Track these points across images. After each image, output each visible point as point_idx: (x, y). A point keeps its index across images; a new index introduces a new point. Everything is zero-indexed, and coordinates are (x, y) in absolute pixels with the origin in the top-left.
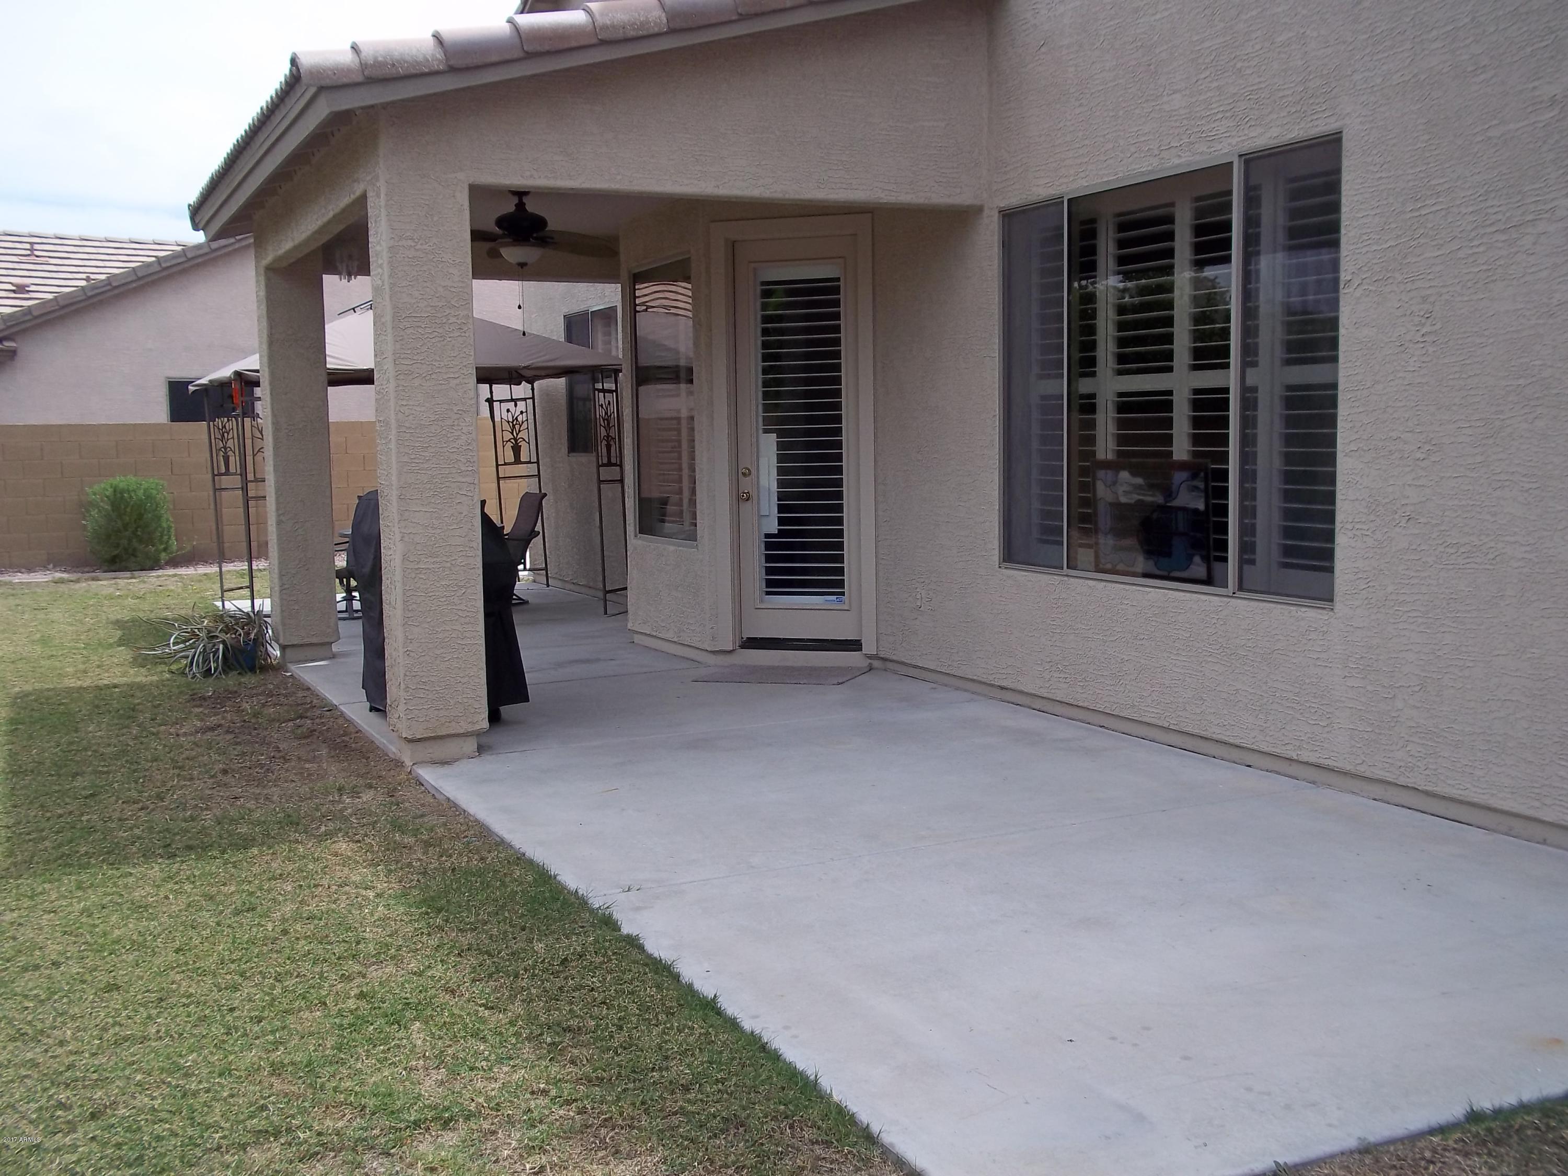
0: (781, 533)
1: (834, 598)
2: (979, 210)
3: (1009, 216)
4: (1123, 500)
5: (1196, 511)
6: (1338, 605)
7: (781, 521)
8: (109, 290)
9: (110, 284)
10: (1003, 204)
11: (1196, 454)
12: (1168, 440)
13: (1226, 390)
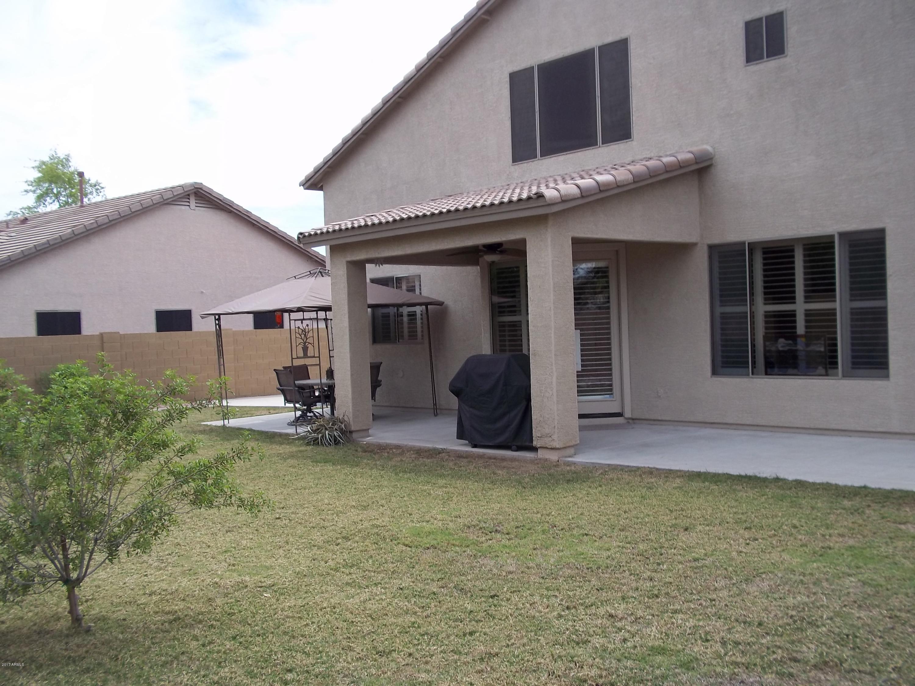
0: (583, 371)
1: (608, 396)
2: (694, 245)
3: (712, 248)
4: (781, 349)
5: (820, 352)
6: (892, 378)
7: (582, 366)
8: (9, 263)
9: (10, 259)
10: (710, 242)
11: (806, 332)
12: (795, 327)
13: (835, 309)
